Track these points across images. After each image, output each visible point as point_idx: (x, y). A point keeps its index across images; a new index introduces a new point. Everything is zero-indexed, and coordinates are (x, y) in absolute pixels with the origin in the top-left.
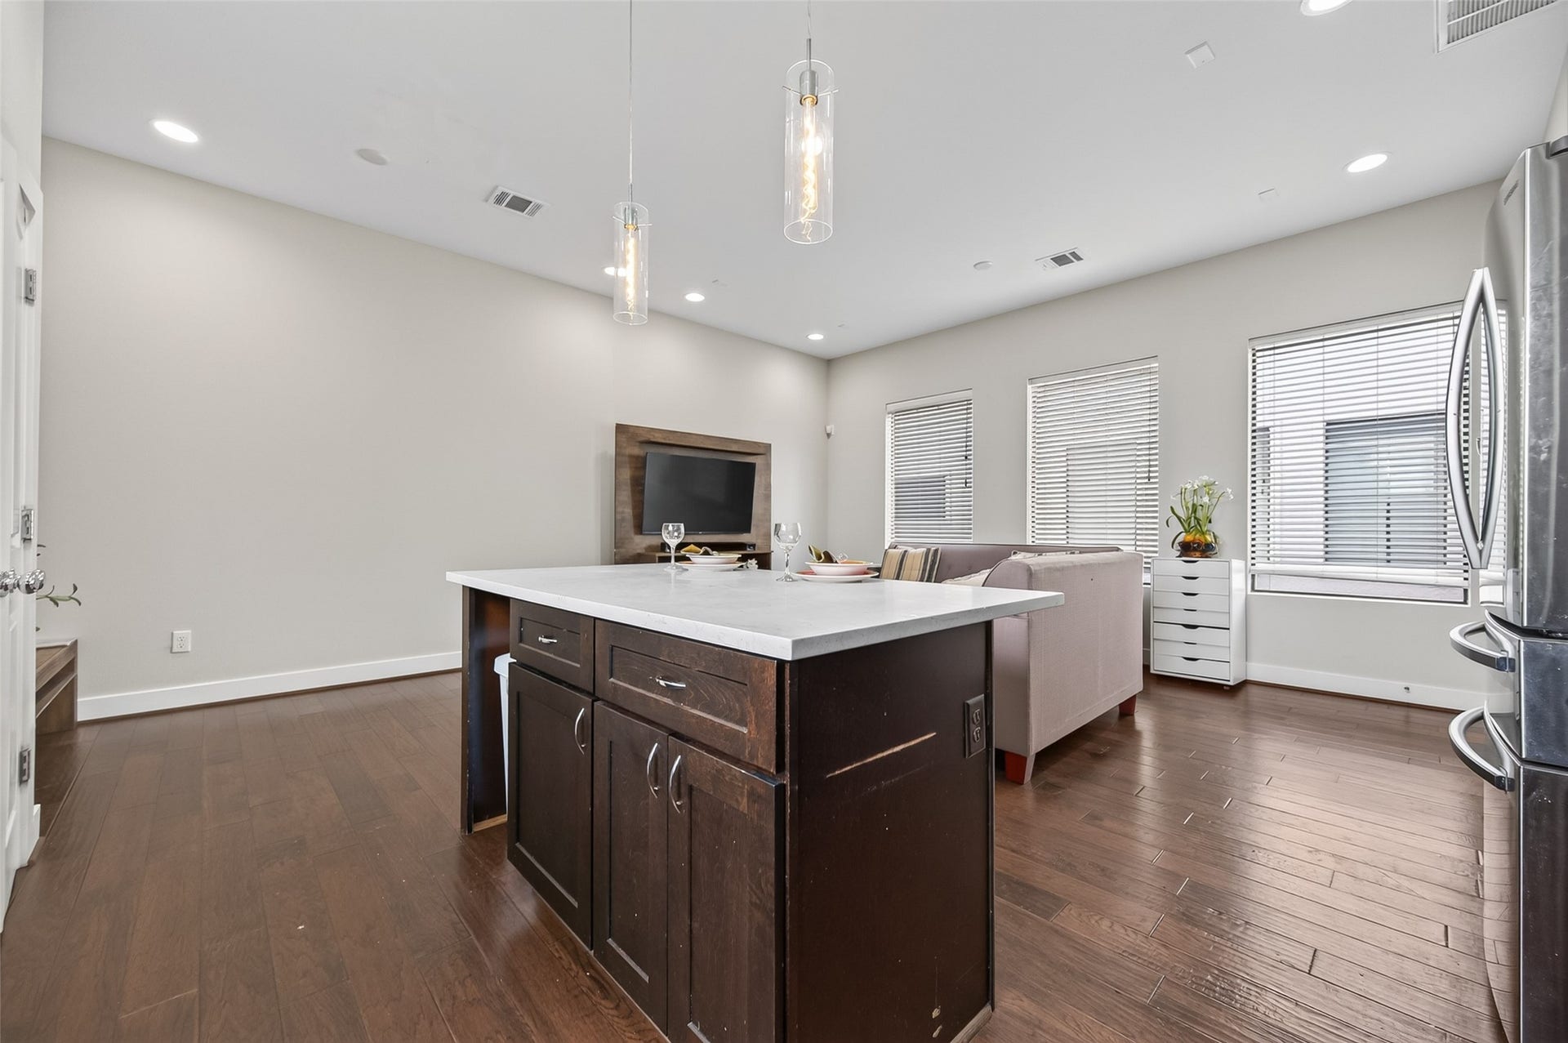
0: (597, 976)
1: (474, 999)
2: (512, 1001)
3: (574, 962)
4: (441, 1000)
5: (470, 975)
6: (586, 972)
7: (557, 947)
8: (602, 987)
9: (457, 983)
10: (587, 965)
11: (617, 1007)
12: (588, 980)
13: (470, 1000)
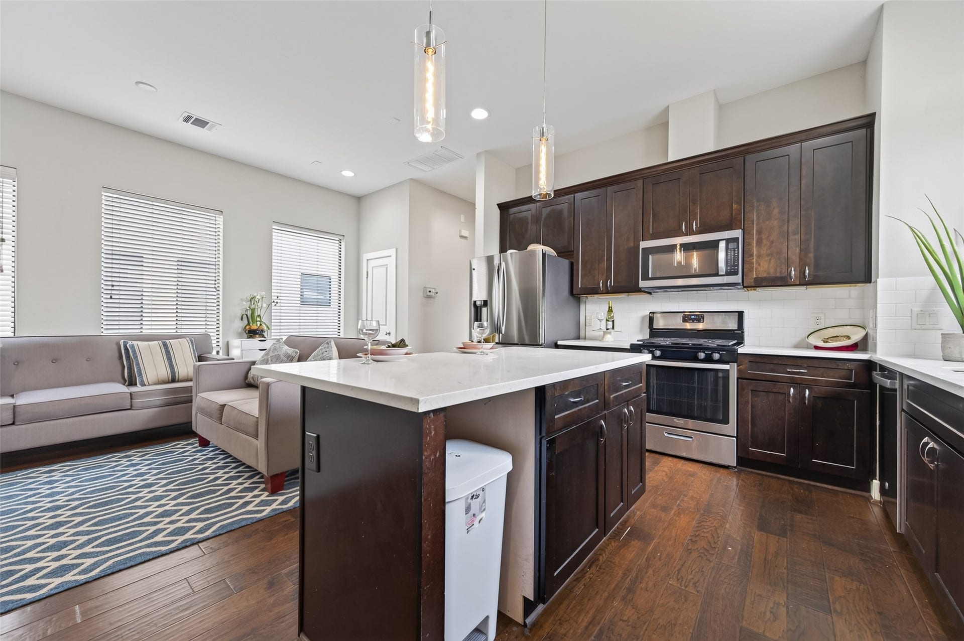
0: (588, 565)
1: (633, 608)
2: (622, 592)
3: (585, 577)
4: (645, 623)
5: (621, 620)
6: (588, 571)
7: (577, 589)
8: (593, 563)
9: (630, 623)
10: (583, 572)
11: (601, 554)
12: (592, 569)
13: (635, 610)
